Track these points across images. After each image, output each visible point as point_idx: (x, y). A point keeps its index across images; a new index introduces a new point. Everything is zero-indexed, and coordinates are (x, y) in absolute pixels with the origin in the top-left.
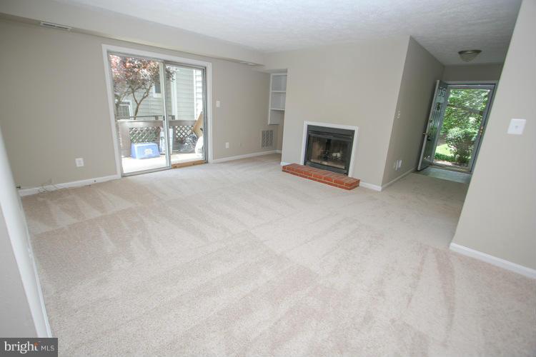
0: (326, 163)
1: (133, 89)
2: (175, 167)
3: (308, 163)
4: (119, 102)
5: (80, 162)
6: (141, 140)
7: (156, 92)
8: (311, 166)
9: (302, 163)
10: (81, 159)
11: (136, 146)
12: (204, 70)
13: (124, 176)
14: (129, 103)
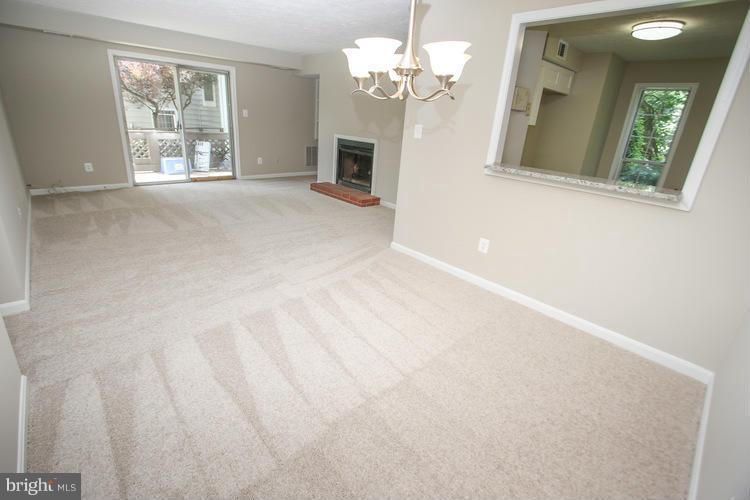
2: (195, 180)
3: (340, 181)
4: (158, 111)
5: (89, 167)
6: (165, 154)
7: (206, 99)
8: (343, 185)
9: (334, 182)
10: (89, 164)
11: (164, 160)
12: (228, 75)
13: (136, 185)
14: (173, 113)
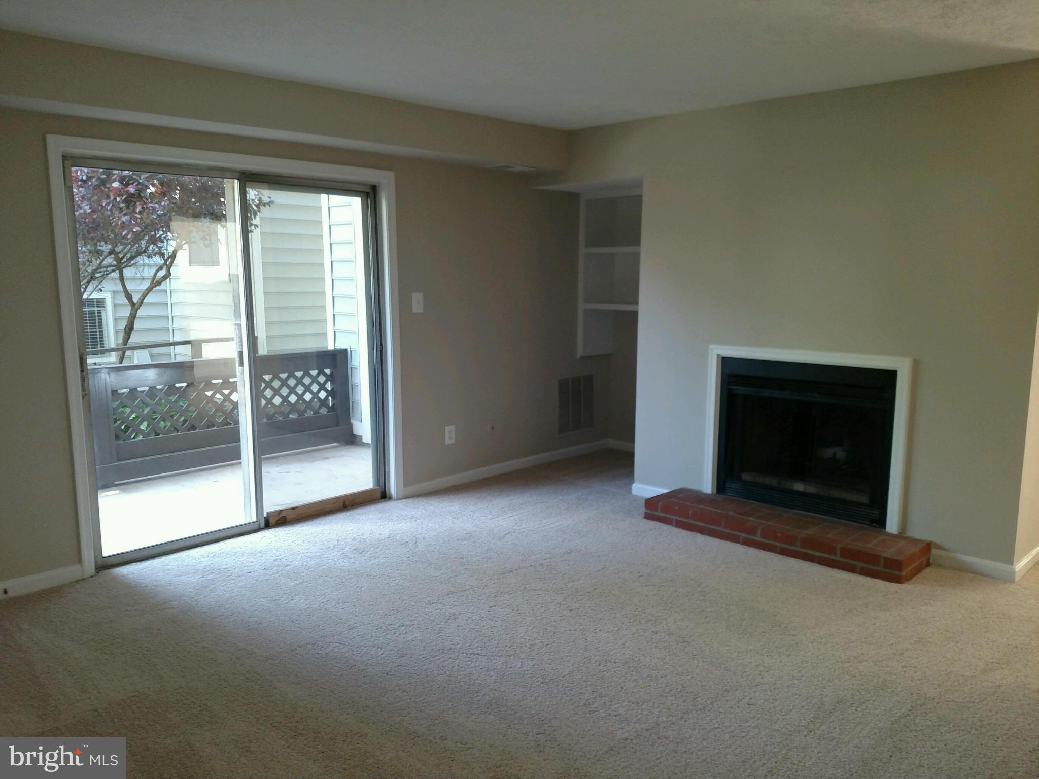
0: (799, 487)
1: (119, 261)
2: (280, 519)
3: (733, 485)
9: (708, 486)
12: (370, 195)
13: (106, 565)
